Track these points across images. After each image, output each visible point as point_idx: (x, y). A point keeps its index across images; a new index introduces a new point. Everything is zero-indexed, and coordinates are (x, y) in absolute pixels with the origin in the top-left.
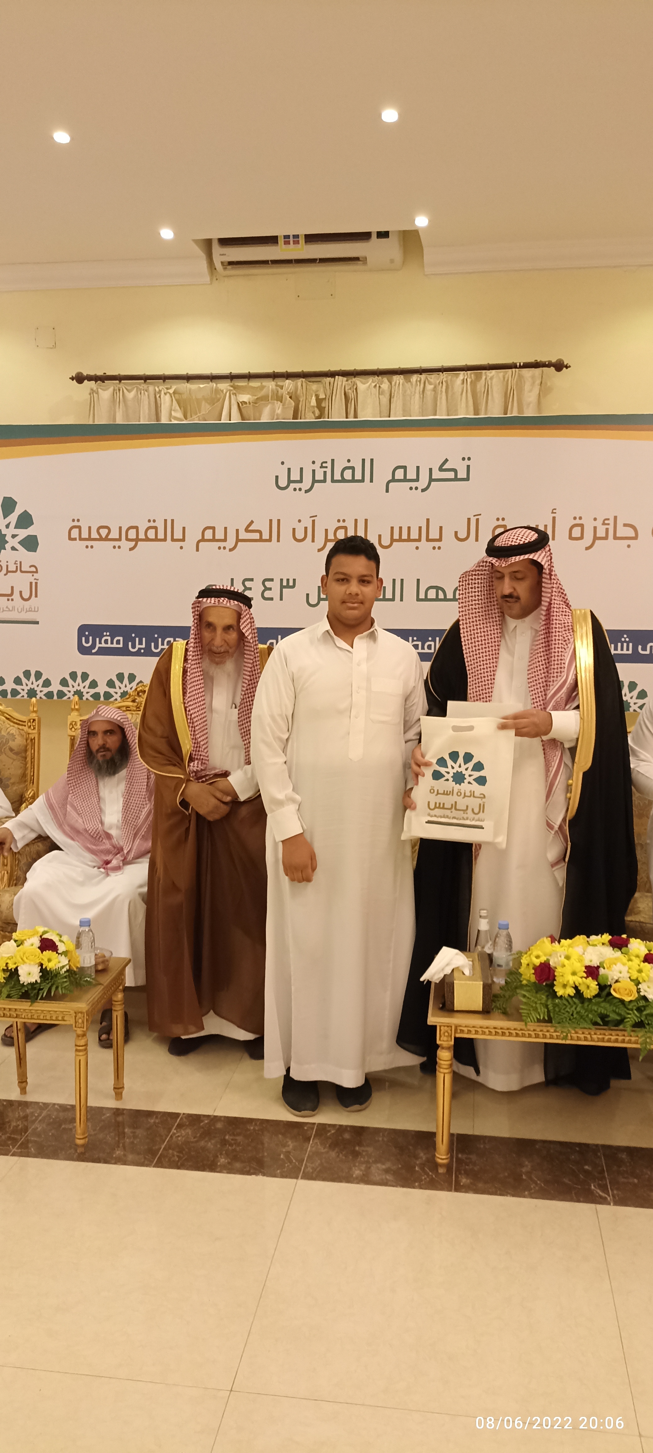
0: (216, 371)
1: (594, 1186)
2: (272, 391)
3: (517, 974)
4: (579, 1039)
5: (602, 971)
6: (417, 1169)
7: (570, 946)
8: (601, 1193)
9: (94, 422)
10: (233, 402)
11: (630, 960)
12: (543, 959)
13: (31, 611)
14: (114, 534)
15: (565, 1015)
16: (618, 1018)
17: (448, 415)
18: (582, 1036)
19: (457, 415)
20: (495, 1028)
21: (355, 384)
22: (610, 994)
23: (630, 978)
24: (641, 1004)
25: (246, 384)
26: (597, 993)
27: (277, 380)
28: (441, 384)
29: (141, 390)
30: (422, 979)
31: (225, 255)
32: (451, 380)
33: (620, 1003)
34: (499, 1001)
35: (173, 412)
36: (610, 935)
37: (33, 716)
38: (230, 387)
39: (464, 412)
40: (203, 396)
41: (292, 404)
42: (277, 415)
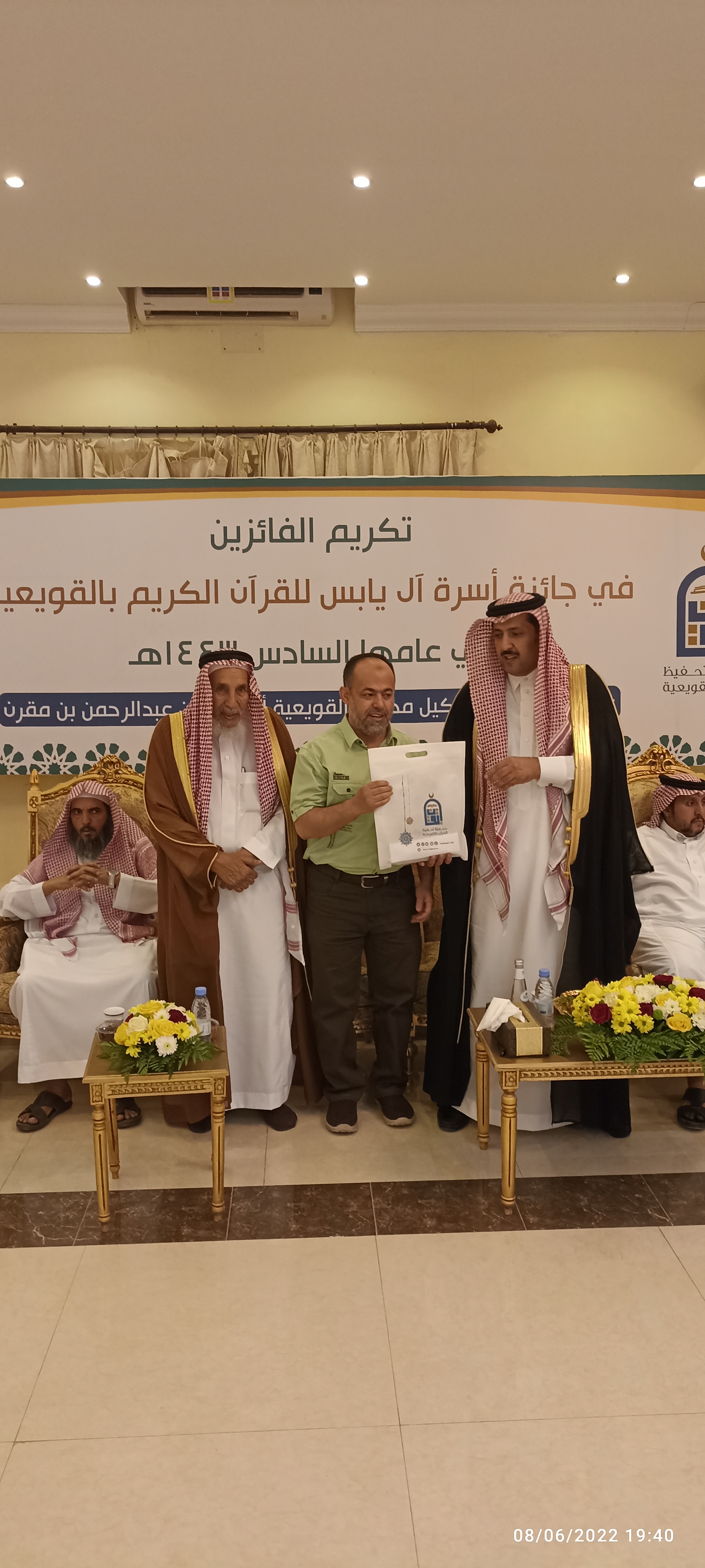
0: (141, 424)
1: (650, 1211)
2: (203, 448)
5: (655, 1007)
6: (481, 1213)
7: (620, 987)
8: (659, 1216)
9: (7, 474)
10: (161, 457)
11: (678, 995)
12: (597, 1000)
14: (37, 596)
16: (680, 1049)
17: (385, 475)
19: (393, 475)
20: (556, 1070)
21: (289, 441)
22: (666, 1027)
23: (681, 1011)
24: (695, 1035)
25: (173, 439)
26: (653, 1027)
27: (206, 435)
28: (376, 443)
31: (150, 304)
32: (386, 439)
33: (677, 1036)
34: (554, 1044)
35: (95, 467)
38: (155, 442)
39: (401, 472)
40: (126, 450)
41: (226, 461)
42: (209, 472)
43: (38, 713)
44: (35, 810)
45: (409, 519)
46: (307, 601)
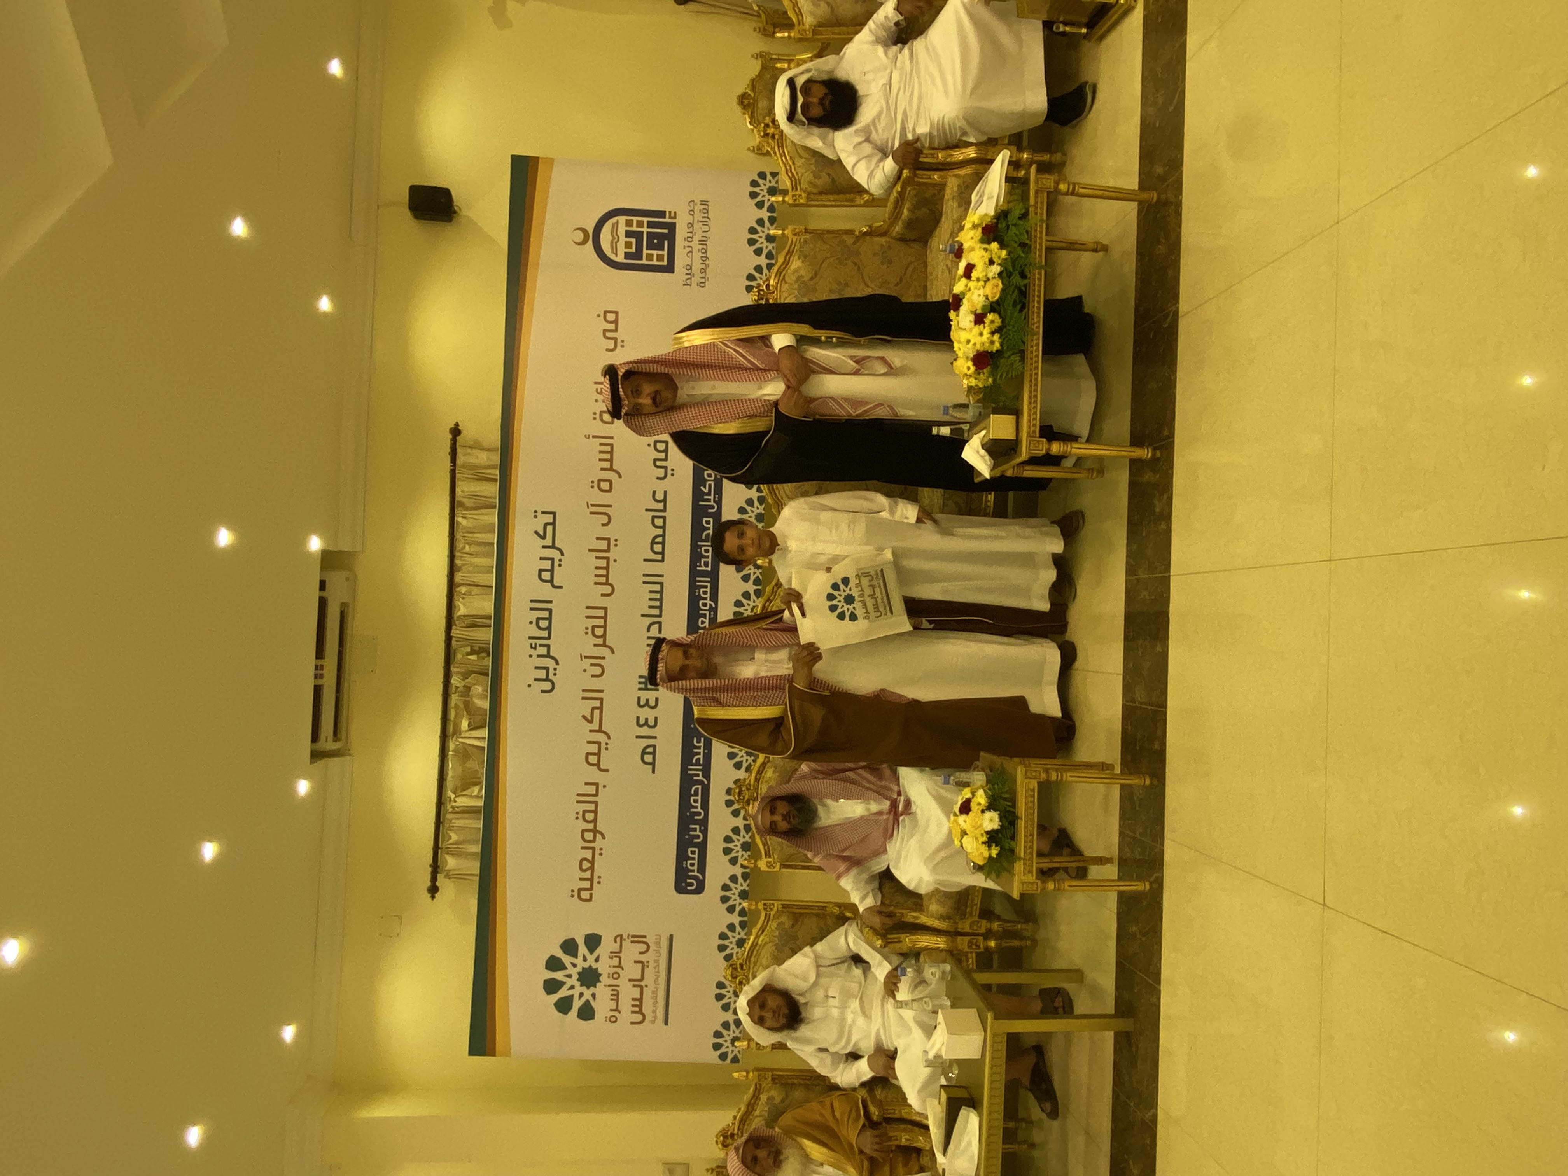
0: (437, 751)
1: (1165, 324)
2: (461, 696)
3: (985, 392)
5: (979, 311)
6: (1158, 476)
8: (1170, 317)
9: (477, 875)
10: (467, 735)
13: (660, 942)
14: (588, 854)
16: (1016, 291)
17: (494, 533)
19: (495, 524)
20: (1030, 405)
21: (459, 617)
22: (997, 302)
23: (984, 288)
24: (1005, 276)
25: (452, 723)
26: (996, 314)
27: (450, 693)
28: (464, 538)
29: (450, 827)
31: (327, 737)
32: (462, 529)
33: (1005, 293)
34: (1008, 401)
36: (950, 314)
38: (454, 739)
39: (492, 518)
40: (460, 765)
42: (484, 692)
43: (694, 859)
44: (778, 864)
45: (536, 512)
46: (605, 609)
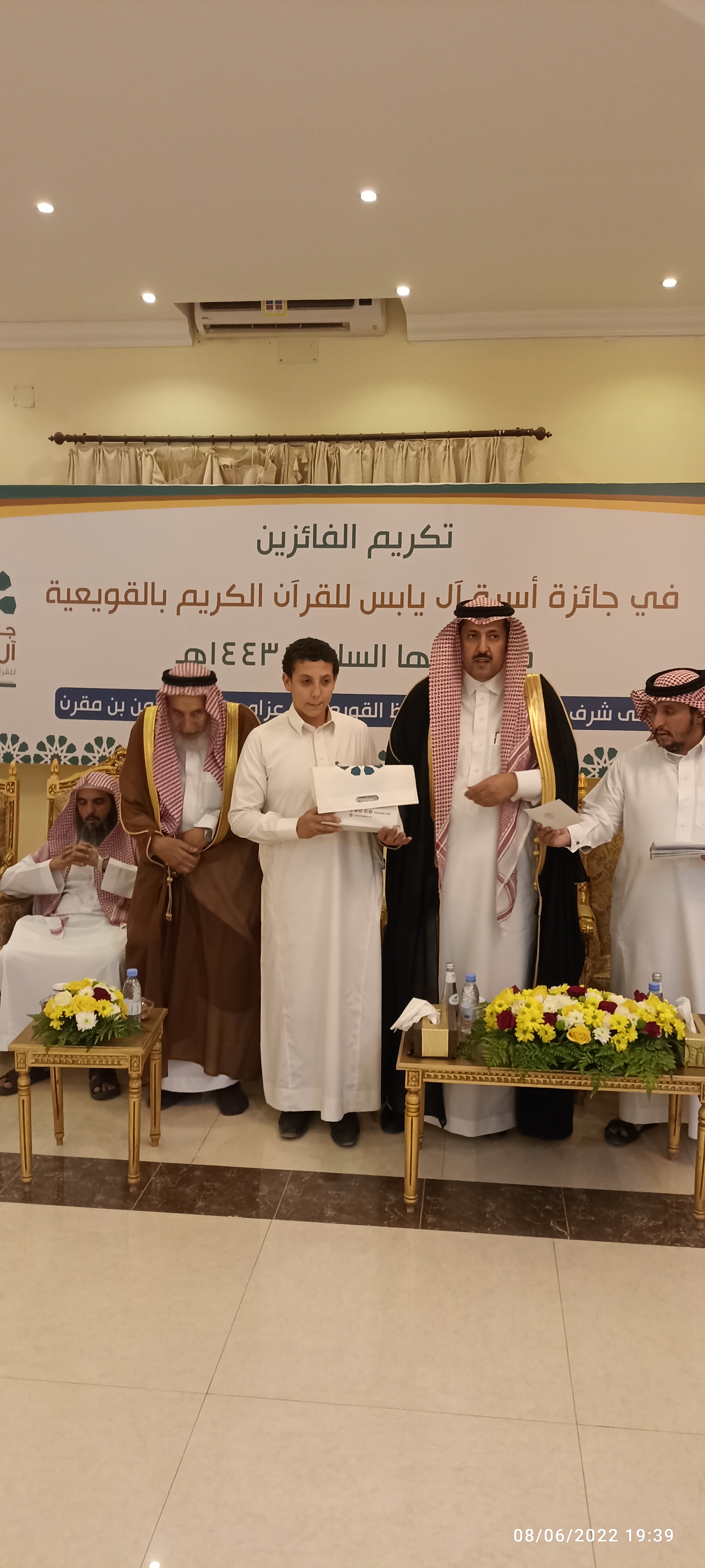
0: (197, 434)
1: (553, 1223)
2: (255, 455)
3: (482, 1023)
4: (538, 1082)
5: (559, 1017)
6: (386, 1209)
7: (530, 995)
8: (559, 1229)
9: (73, 483)
10: (215, 465)
11: (586, 1007)
12: (505, 1007)
13: (8, 673)
14: (94, 597)
15: (524, 1059)
16: (573, 1060)
17: (431, 482)
18: (542, 1080)
19: (440, 482)
20: (460, 1073)
21: (337, 449)
22: (566, 1039)
23: (585, 1023)
24: (595, 1048)
25: (228, 447)
26: (554, 1037)
27: (259, 443)
28: (423, 450)
29: (122, 452)
30: (392, 1028)
31: (207, 318)
32: (433, 447)
33: (575, 1047)
34: (464, 1048)
35: (154, 475)
36: (568, 985)
37: (12, 779)
38: (212, 450)
39: (447, 479)
40: (185, 459)
41: (274, 469)
42: (259, 479)
43: (91, 707)
45: (451, 526)
46: (347, 605)
